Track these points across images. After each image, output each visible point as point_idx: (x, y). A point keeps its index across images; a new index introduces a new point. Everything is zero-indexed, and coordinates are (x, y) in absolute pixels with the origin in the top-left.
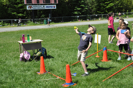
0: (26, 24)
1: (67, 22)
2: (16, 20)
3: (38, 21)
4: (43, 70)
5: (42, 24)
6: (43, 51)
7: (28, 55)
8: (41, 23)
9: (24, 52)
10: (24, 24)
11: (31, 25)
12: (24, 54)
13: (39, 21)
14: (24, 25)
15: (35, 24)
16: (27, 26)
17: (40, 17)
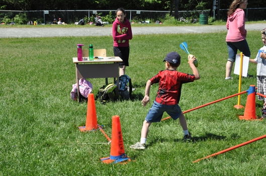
0: (160, 22)
1: (255, 22)
2: (140, 11)
3: (188, 16)
4: (91, 122)
5: (195, 23)
6: (124, 83)
7: (86, 87)
8: (192, 21)
9: (80, 81)
10: (155, 21)
11: (171, 24)
12: (79, 85)
13: (190, 16)
14: (156, 23)
15: (179, 23)
16: (160, 26)
17: (193, 8)
